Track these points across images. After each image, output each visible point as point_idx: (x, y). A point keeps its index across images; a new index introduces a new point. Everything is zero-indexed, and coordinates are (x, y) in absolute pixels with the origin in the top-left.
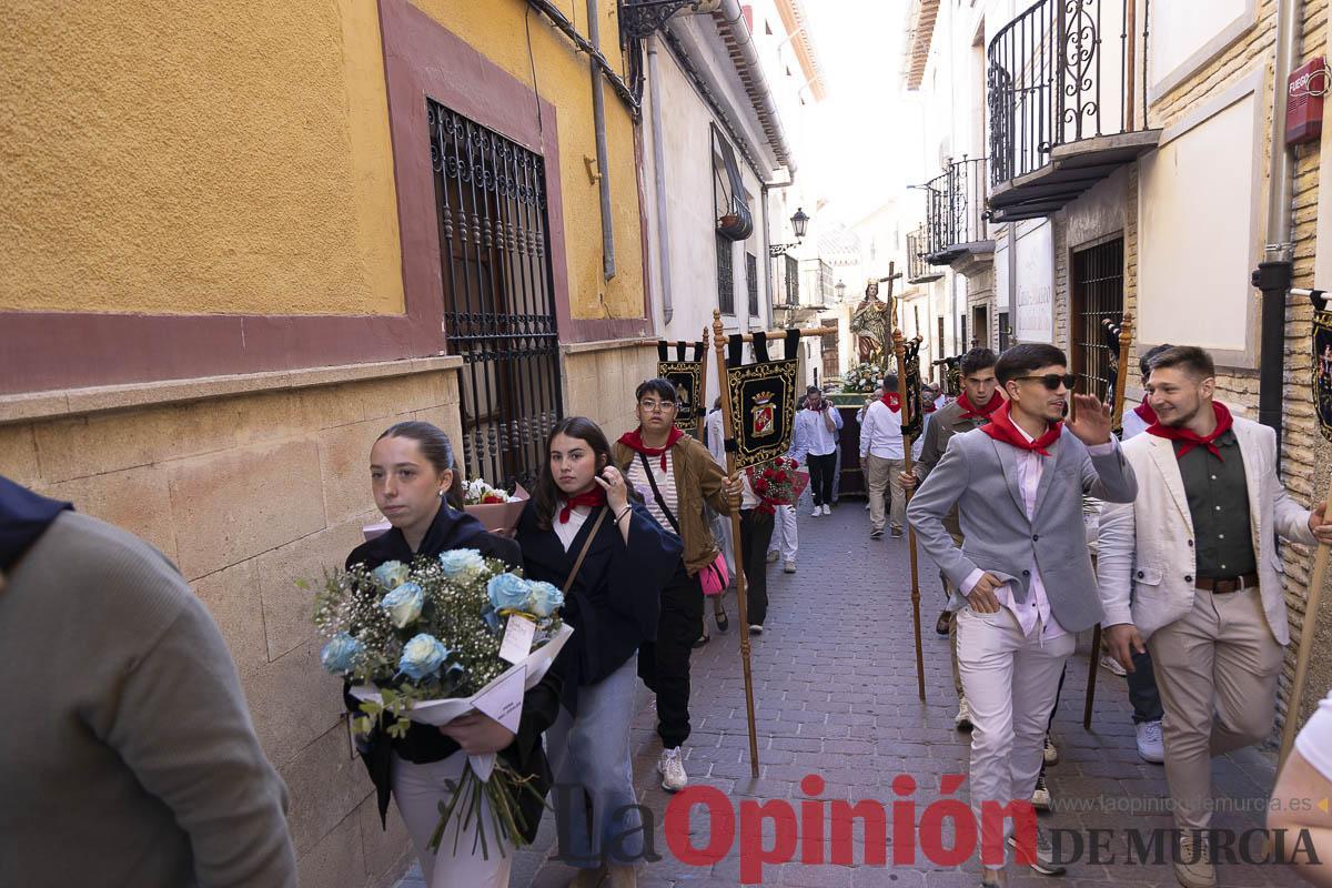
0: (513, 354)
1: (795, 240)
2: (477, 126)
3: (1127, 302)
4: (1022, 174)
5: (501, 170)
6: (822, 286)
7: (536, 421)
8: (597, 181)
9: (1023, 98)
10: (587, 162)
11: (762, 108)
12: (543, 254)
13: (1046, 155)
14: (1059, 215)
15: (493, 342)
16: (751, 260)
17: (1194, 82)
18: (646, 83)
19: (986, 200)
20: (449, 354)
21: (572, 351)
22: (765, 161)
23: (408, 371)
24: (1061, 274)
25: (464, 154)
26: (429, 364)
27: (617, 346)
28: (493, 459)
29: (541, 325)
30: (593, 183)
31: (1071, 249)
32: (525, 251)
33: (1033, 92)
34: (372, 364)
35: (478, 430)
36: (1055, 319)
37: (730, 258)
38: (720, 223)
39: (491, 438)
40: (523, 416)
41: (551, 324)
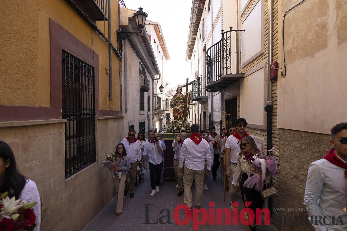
0: (82, 119)
1: (160, 93)
2: (76, 58)
3: (238, 113)
4: (214, 81)
5: (82, 70)
6: (166, 104)
7: (88, 138)
8: (109, 75)
9: (214, 64)
10: (106, 69)
11: (153, 60)
12: (92, 93)
13: (219, 77)
14: (223, 91)
15: (76, 116)
16: (149, 97)
17: (251, 64)
18: (123, 51)
19: (206, 86)
20: (62, 118)
21: (99, 119)
22: (153, 73)
23: (50, 123)
24: (223, 105)
25: (71, 65)
26: (56, 121)
27: (112, 118)
28: (74, 148)
29: (90, 111)
30: (107, 75)
31: (225, 99)
32: (87, 91)
33: (216, 63)
34: (38, 120)
35: (70, 140)
36: (222, 116)
37: (143, 96)
38: (141, 87)
39: (74, 142)
40: (84, 136)
41: (94, 111)
